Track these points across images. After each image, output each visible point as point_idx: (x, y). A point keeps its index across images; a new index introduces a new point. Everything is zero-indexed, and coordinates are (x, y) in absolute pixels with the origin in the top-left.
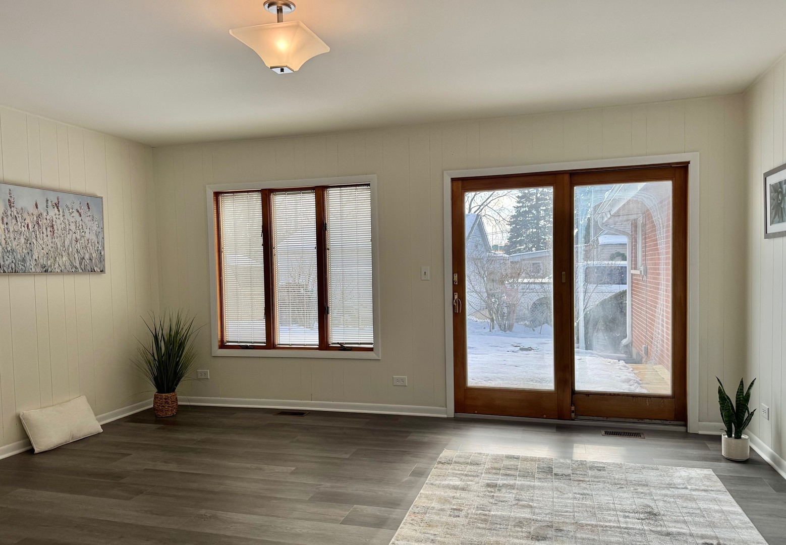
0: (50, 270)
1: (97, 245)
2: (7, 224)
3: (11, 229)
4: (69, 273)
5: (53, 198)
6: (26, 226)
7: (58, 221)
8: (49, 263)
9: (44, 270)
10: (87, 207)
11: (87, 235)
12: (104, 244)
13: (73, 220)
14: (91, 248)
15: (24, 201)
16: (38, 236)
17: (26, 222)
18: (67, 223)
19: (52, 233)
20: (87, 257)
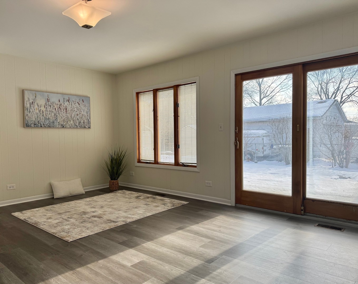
0: (65, 126)
1: (87, 117)
2: (46, 108)
3: (48, 110)
4: (74, 128)
5: (67, 98)
6: (54, 109)
7: (69, 107)
8: (65, 124)
9: (62, 126)
10: (82, 101)
11: (82, 113)
12: (90, 116)
13: (76, 106)
14: (84, 118)
15: (54, 99)
16: (60, 113)
17: (55, 107)
18: (73, 108)
19: (66, 112)
20: (82, 121)
